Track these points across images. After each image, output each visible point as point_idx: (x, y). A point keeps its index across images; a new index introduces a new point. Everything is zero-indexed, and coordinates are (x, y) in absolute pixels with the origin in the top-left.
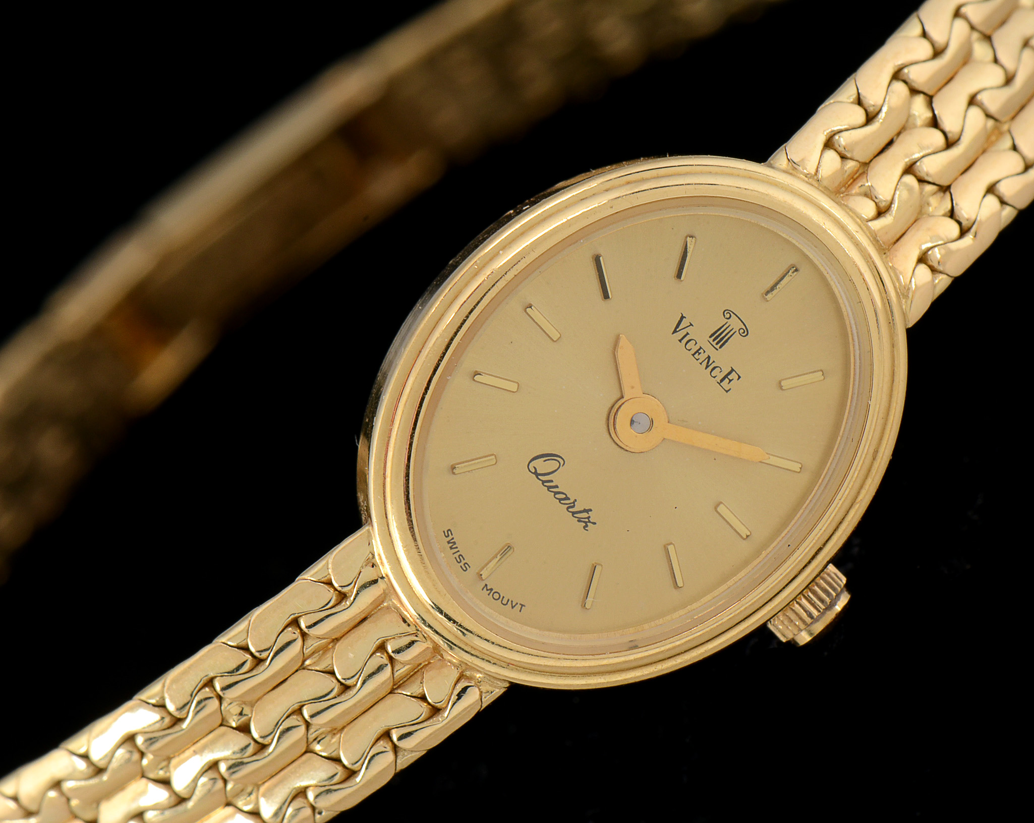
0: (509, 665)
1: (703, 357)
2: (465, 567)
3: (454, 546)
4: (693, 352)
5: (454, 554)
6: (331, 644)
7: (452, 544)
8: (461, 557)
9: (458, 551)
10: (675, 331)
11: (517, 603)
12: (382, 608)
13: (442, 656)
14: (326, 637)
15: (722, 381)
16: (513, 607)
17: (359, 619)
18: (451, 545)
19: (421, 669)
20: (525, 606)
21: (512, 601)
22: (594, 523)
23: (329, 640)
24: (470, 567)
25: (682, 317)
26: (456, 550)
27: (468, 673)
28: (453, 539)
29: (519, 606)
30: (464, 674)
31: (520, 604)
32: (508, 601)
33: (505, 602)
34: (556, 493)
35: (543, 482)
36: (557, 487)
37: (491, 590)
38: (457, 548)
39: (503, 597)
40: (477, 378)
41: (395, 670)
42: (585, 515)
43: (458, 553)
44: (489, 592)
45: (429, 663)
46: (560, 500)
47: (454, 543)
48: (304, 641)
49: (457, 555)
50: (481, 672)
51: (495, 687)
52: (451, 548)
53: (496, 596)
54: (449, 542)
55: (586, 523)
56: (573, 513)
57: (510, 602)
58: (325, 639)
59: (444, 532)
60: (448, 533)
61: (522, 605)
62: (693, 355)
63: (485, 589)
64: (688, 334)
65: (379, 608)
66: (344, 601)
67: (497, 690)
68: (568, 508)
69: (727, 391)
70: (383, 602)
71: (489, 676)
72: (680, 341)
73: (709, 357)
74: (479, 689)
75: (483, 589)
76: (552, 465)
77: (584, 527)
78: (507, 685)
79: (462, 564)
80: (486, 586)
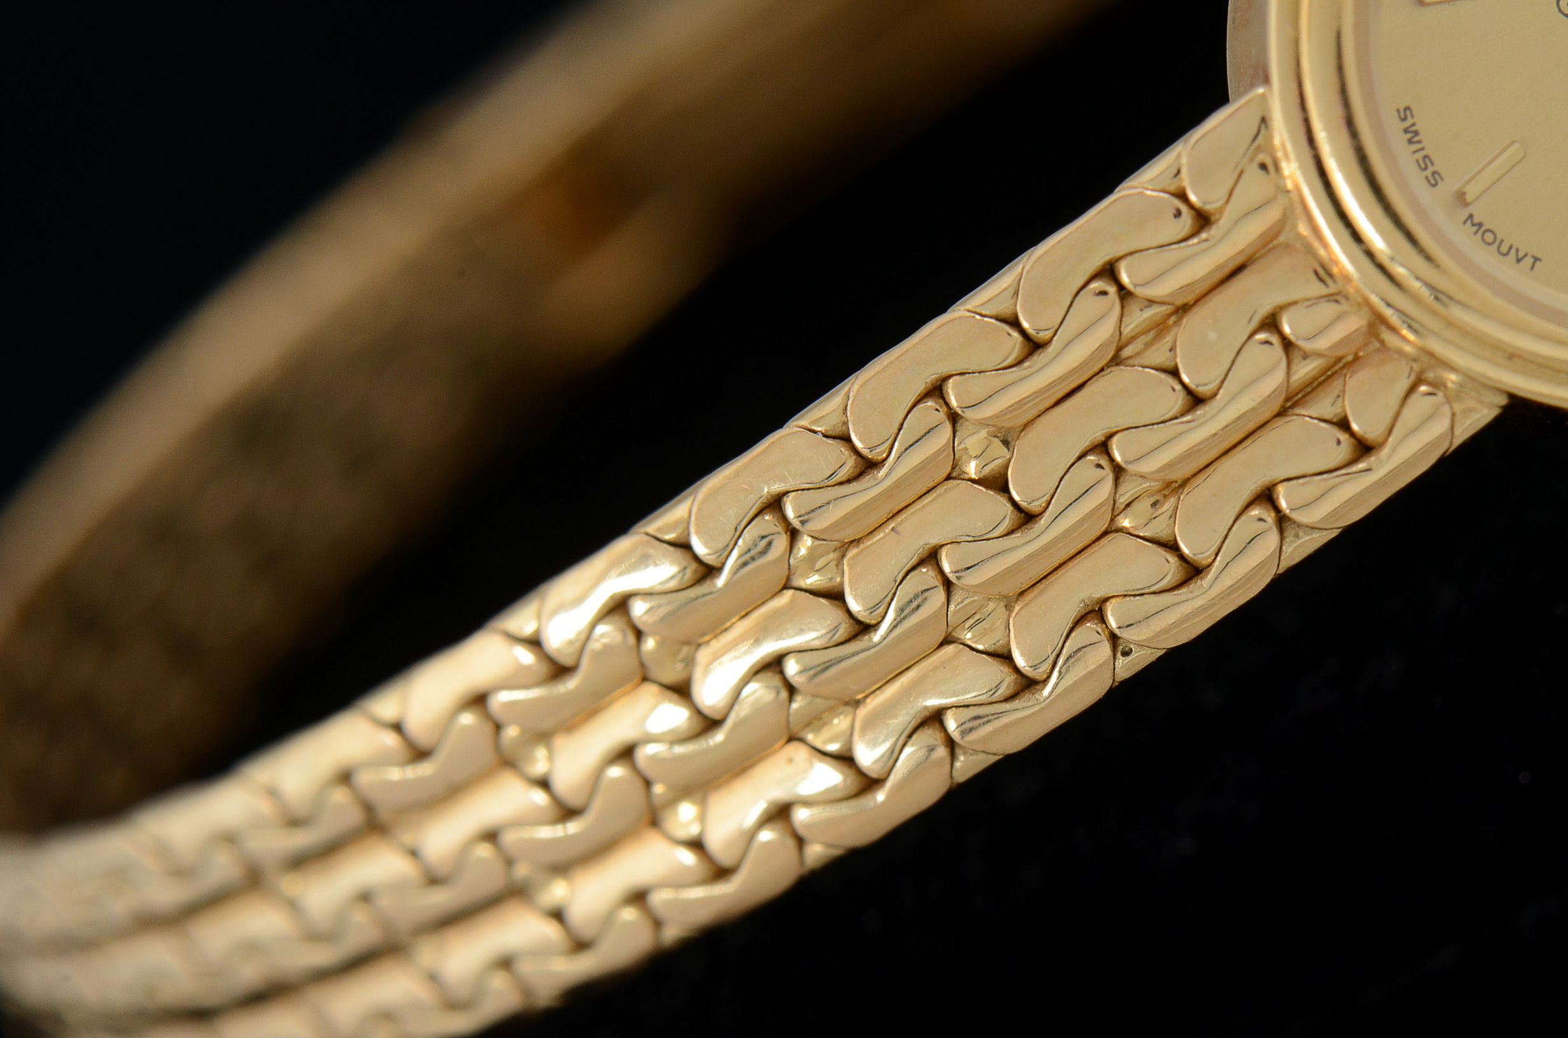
0: (1513, 357)
2: (1434, 180)
3: (1416, 139)
5: (1415, 152)
6: (1173, 318)
7: (1412, 135)
8: (1427, 160)
9: (1423, 149)
11: (1526, 255)
12: (1275, 247)
13: (1383, 342)
14: (1168, 300)
16: (1519, 260)
17: (1227, 271)
18: (1409, 135)
19: (1341, 369)
20: (1539, 260)
21: (1517, 250)
23: (1170, 308)
24: (1442, 179)
26: (1418, 146)
27: (1430, 375)
28: (1413, 125)
29: (1529, 261)
30: (1423, 377)
31: (1533, 257)
32: (1511, 247)
33: (1504, 249)
37: (1480, 225)
38: (1419, 142)
39: (1502, 241)
41: (1294, 369)
43: (1423, 153)
44: (1475, 228)
45: (1357, 358)
47: (1416, 133)
48: (1123, 307)
49: (1420, 155)
50: (1457, 372)
51: (1481, 402)
52: (1410, 141)
53: (1489, 237)
54: (1406, 131)
57: (1513, 251)
58: (1162, 304)
59: (1398, 111)
60: (1405, 113)
61: (1536, 259)
63: (1469, 222)
65: (1271, 246)
66: (1206, 229)
67: (1485, 411)
70: (1278, 234)
71: (1472, 381)
74: (1451, 408)
75: (1465, 222)
78: (1503, 401)
79: (1428, 172)
80: (1471, 216)
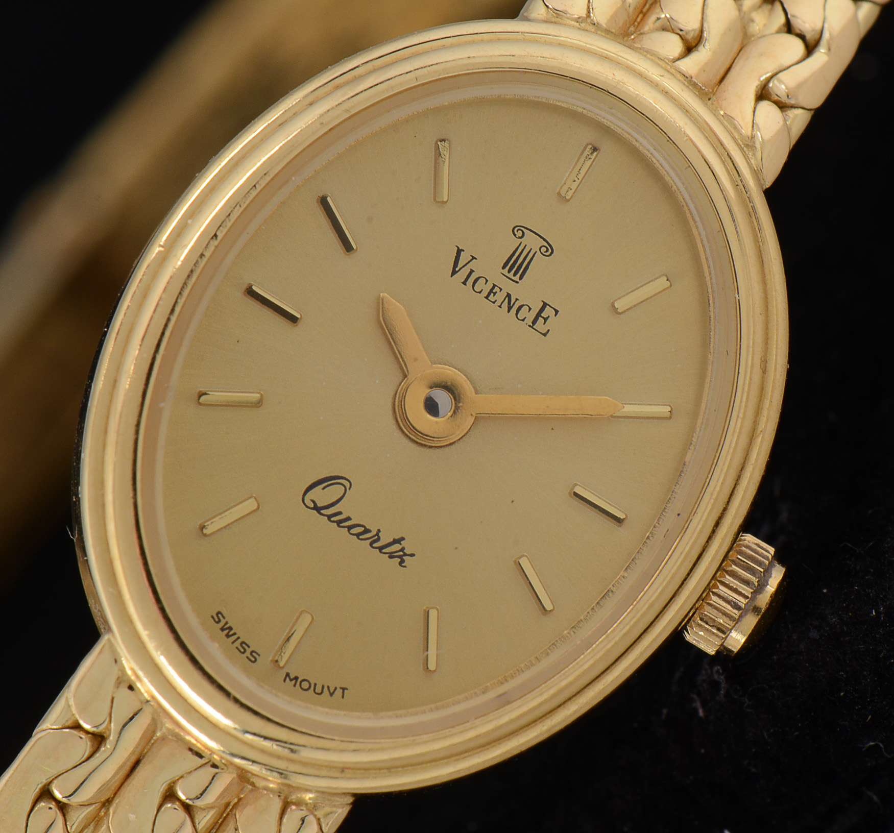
0: (344, 770)
1: (500, 297)
2: (253, 657)
3: (231, 633)
4: (485, 293)
5: (233, 642)
6: (103, 810)
7: (228, 630)
8: (244, 645)
9: (238, 638)
10: (454, 272)
11: (336, 689)
12: (156, 741)
13: (253, 784)
14: (93, 801)
15: (534, 322)
16: (331, 694)
17: (128, 768)
18: (226, 632)
19: (231, 810)
20: (347, 689)
21: (328, 687)
22: (412, 555)
23: (98, 805)
24: (259, 655)
25: (459, 251)
26: (235, 637)
27: (293, 798)
28: (227, 623)
29: (339, 692)
30: (289, 800)
31: (341, 688)
32: (323, 687)
33: (318, 690)
34: (350, 528)
35: (329, 517)
36: (349, 519)
37: (296, 678)
38: (235, 634)
39: (315, 685)
40: (203, 398)
41: (197, 822)
42: (396, 547)
43: (239, 641)
44: (294, 682)
45: (240, 800)
46: (358, 535)
47: (230, 628)
48: (64, 815)
49: (237, 644)
50: (310, 791)
51: (335, 806)
52: (228, 636)
53: (305, 685)
54: (222, 629)
55: (402, 557)
56: (381, 549)
57: (326, 689)
58: (91, 804)
59: (212, 617)
60: (218, 617)
61: (344, 689)
62: (487, 297)
63: (288, 679)
64: (472, 271)
65: (152, 741)
66: (103, 745)
67: (340, 811)
68: (371, 544)
69: (545, 335)
70: (154, 732)
71: (324, 794)
72: (464, 283)
73: (509, 296)
74: (315, 816)
75: (285, 680)
76: (334, 492)
77: (400, 564)
78: (351, 800)
79: (248, 654)
80: (288, 675)
